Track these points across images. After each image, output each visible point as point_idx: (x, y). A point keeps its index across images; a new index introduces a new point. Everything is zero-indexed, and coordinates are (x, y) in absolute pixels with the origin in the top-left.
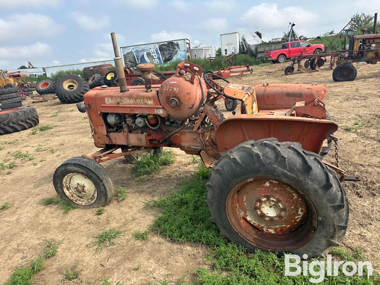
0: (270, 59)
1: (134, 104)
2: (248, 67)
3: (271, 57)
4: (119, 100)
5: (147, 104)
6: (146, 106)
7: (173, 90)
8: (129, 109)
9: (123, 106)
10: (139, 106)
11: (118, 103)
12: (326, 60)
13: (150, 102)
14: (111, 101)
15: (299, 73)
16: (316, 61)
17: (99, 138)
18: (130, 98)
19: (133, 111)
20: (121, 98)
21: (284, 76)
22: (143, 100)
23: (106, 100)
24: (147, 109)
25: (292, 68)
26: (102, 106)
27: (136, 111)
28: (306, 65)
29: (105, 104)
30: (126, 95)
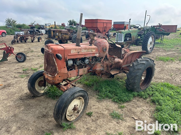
1: (87, 52)
4: (79, 50)
5: (92, 52)
6: (93, 53)
7: (105, 44)
8: (83, 55)
9: (81, 53)
10: (89, 53)
11: (78, 53)
13: (94, 51)
14: (74, 52)
15: (18, 44)
16: (25, 38)
17: (60, 77)
18: (85, 49)
19: (85, 56)
20: (81, 49)
21: (12, 45)
22: (91, 50)
23: (72, 51)
24: (92, 54)
25: (15, 41)
26: (68, 55)
27: (87, 56)
28: (20, 40)
29: (71, 53)
30: (83, 48)
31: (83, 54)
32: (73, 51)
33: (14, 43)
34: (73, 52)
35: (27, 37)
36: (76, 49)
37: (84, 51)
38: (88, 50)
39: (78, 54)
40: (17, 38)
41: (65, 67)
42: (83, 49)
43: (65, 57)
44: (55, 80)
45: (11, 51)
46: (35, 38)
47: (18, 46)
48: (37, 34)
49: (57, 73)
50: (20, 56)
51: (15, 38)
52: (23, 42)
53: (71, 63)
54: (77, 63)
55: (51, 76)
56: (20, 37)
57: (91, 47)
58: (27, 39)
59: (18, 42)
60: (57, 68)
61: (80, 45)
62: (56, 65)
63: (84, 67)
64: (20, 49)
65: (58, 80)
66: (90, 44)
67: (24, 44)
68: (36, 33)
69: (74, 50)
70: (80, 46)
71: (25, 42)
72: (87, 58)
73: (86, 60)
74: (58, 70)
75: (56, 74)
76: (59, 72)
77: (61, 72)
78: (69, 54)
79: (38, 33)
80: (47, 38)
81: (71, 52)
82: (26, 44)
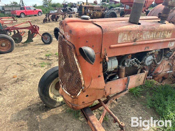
0: (16, 15)
1: (153, 39)
2: (13, 18)
3: (16, 14)
4: (137, 35)
5: (165, 38)
8: (144, 47)
9: (141, 43)
10: (158, 41)
11: (135, 41)
12: (59, 16)
13: (169, 35)
14: (126, 39)
15: (50, 22)
16: (56, 16)
17: (87, 96)
18: (152, 31)
19: (148, 47)
20: (141, 32)
21: (44, 24)
22: (164, 33)
23: (120, 37)
24: (162, 43)
25: (47, 20)
26: (110, 48)
27: (151, 48)
28: (51, 18)
29: (117, 43)
30: (147, 28)
31: (145, 44)
32: (123, 37)
33: (45, 21)
34: (122, 40)
35: (58, 15)
36: (130, 31)
37: (147, 38)
38: (157, 33)
39: (133, 45)
40: (48, 16)
41: (99, 76)
42: (147, 31)
43: (103, 52)
44: (77, 104)
45: (37, 31)
46: (66, 16)
47: (48, 25)
48: (69, 13)
49: (82, 90)
50: (46, 36)
51: (46, 16)
52: (54, 20)
53: (113, 65)
54: (126, 64)
55: (68, 93)
56: (51, 15)
57: (162, 26)
58: (58, 17)
59: (49, 20)
60: (82, 78)
61: (140, 22)
62: (80, 72)
63: (139, 71)
64: (50, 28)
65: (83, 102)
66: (159, 20)
67: (55, 23)
68: (68, 11)
69: (126, 35)
70: (139, 24)
71: (57, 20)
72: (150, 53)
73: (149, 57)
74: (83, 84)
75: (80, 92)
76: (87, 86)
77: (92, 86)
78: (112, 46)
79: (70, 11)
80: (77, 15)
81: (117, 41)
82: (57, 22)
